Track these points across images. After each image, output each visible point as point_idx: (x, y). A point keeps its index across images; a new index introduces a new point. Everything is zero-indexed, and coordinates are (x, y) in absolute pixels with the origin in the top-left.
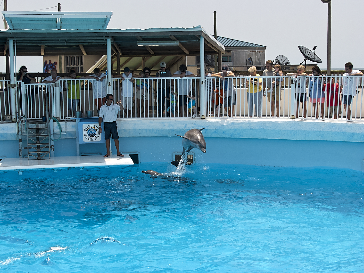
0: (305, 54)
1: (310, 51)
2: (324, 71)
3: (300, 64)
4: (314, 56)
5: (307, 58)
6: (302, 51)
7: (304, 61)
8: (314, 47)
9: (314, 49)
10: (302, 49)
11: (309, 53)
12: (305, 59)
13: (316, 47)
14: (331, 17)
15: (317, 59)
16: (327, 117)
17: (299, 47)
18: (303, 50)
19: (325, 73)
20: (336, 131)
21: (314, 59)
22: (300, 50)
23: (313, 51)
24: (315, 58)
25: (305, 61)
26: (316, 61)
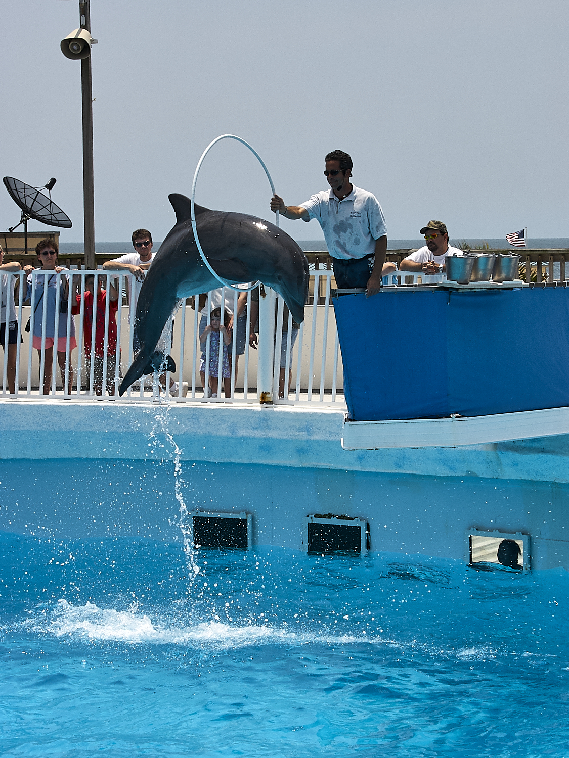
0: (23, 200)
1: (39, 192)
2: (75, 257)
3: (10, 230)
4: (48, 207)
5: (28, 213)
6: (15, 192)
7: (22, 221)
8: (48, 182)
9: (50, 187)
10: (13, 187)
11: (35, 200)
12: (24, 216)
13: (53, 181)
14: (93, 99)
15: (59, 217)
16: (88, 389)
17: (6, 181)
18: (16, 190)
19: (79, 260)
20: (114, 429)
21: (49, 217)
22: (8, 189)
23: (46, 192)
24: (51, 214)
25: (24, 221)
26: (56, 222)
